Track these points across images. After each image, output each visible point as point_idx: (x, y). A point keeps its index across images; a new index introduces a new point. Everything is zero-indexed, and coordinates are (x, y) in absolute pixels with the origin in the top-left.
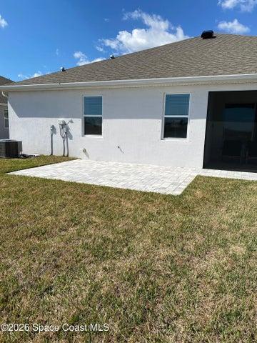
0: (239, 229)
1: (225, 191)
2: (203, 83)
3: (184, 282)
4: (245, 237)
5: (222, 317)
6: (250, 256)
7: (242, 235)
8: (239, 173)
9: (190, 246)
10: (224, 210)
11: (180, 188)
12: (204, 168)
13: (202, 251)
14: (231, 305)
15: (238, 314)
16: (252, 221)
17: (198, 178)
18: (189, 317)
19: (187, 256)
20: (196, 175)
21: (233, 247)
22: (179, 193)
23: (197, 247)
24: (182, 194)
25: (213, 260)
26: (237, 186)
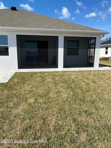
0: (32, 92)
1: (27, 77)
2: (14, 31)
3: (7, 121)
4: (35, 95)
5: (24, 130)
6: (36, 102)
7: (33, 94)
8: (33, 69)
9: (11, 104)
10: (26, 85)
11: (7, 79)
12: (18, 69)
13: (16, 105)
14: (28, 124)
15: (30, 127)
16: (37, 88)
17: (16, 73)
18: (9, 136)
19: (9, 109)
20: (15, 72)
21: (30, 100)
22: (6, 81)
23: (14, 104)
24: (8, 82)
25: (22, 107)
26: (32, 74)
